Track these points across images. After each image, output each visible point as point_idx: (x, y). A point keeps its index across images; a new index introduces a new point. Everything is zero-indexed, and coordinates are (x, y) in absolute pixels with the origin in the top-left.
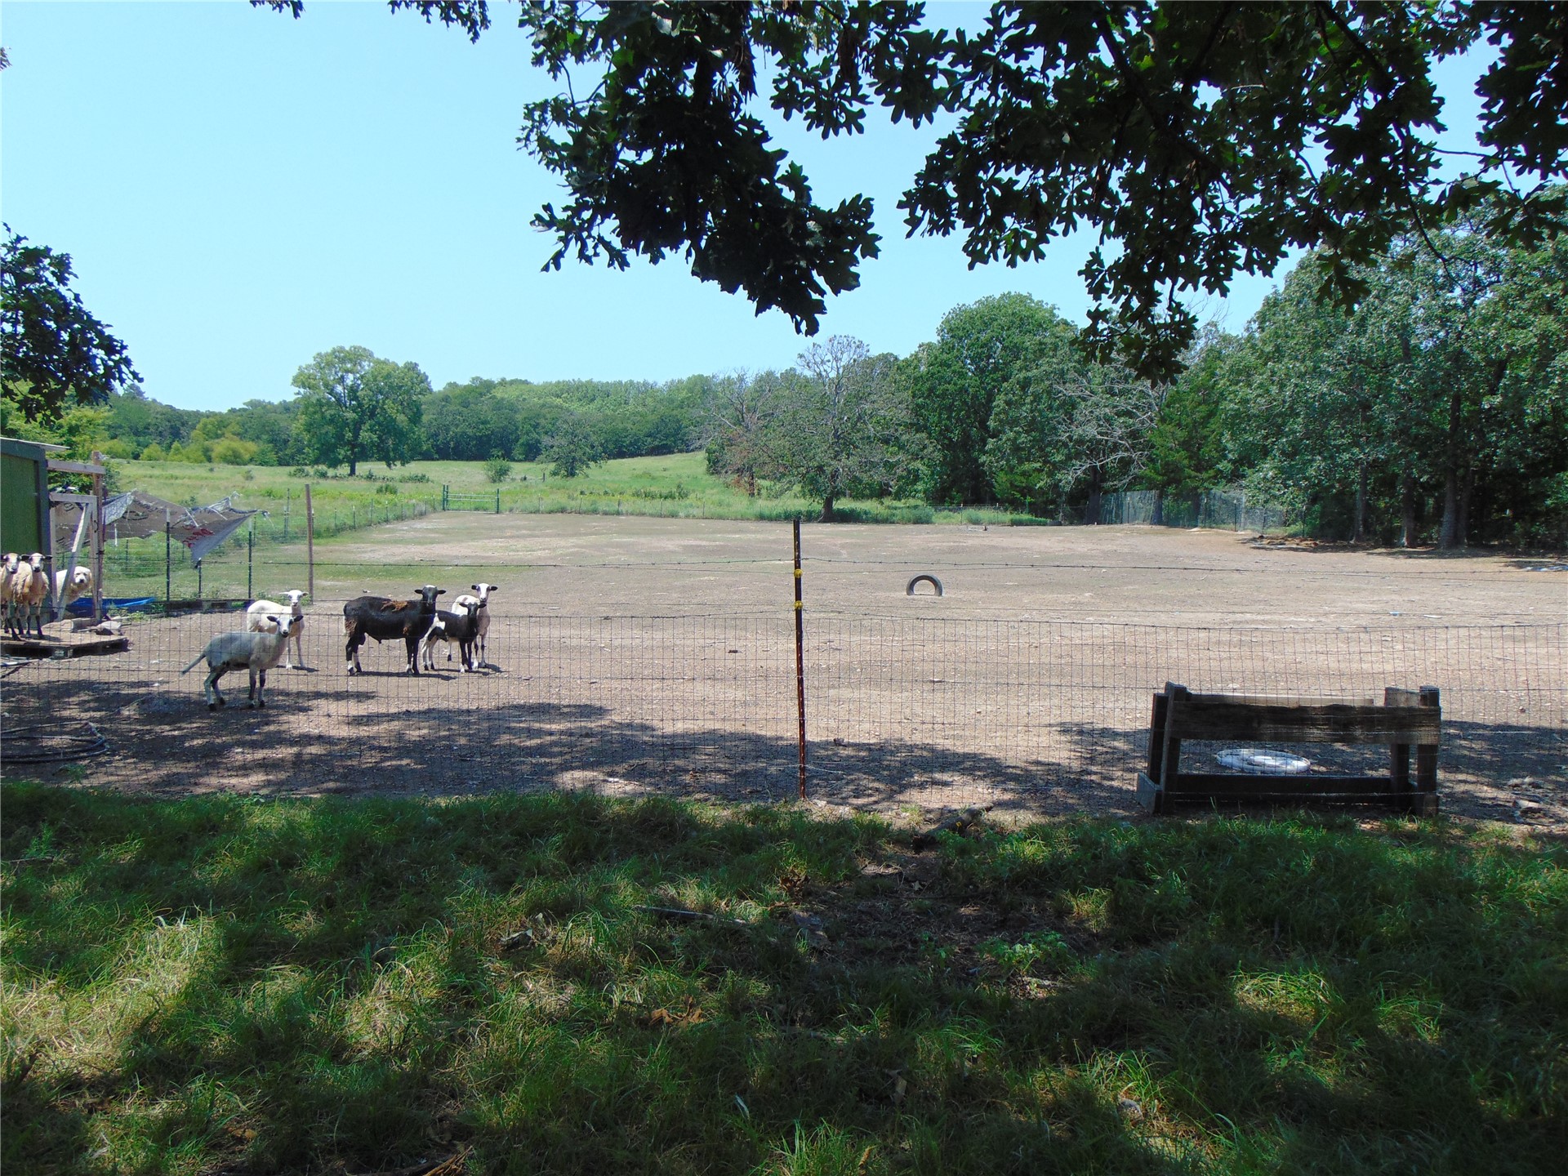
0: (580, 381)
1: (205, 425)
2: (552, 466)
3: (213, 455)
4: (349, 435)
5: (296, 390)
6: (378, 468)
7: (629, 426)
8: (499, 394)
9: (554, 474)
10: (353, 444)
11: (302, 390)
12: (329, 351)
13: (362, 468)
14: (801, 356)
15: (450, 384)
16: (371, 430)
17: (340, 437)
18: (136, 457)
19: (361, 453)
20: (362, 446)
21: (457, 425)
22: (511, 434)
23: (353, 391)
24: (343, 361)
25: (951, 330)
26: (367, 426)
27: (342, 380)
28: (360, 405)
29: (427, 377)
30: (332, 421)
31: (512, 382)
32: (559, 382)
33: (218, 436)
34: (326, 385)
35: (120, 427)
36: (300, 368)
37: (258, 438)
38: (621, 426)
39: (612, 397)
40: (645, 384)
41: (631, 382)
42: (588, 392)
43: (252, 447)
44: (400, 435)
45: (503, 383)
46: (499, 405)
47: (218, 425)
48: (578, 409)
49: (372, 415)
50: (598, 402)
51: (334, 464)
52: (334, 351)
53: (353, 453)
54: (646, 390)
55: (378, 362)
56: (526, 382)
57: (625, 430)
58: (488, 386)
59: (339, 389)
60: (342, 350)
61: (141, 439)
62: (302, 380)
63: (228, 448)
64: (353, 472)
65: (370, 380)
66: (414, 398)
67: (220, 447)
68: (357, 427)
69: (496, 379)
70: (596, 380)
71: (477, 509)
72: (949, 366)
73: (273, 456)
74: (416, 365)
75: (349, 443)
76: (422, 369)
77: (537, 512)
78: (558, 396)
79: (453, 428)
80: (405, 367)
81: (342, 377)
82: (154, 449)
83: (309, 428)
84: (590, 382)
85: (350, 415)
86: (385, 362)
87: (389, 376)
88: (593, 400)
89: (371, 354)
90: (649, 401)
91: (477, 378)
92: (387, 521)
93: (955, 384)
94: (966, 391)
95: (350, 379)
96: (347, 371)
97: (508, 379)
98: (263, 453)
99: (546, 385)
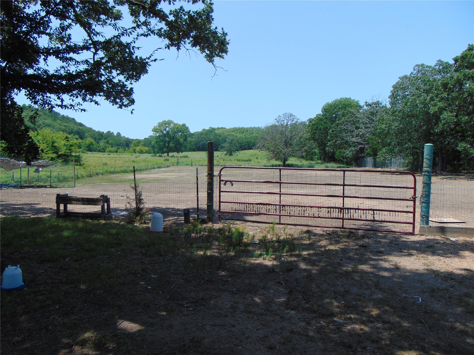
0: (240, 127)
1: (134, 143)
2: (225, 152)
3: (136, 151)
4: (167, 145)
5: (153, 133)
6: (175, 154)
7: (252, 140)
8: (216, 132)
9: (226, 155)
10: (168, 147)
11: (155, 133)
12: (162, 121)
13: (171, 154)
14: (276, 119)
15: (203, 129)
16: (173, 143)
17: (165, 145)
18: (117, 152)
19: (170, 150)
20: (170, 147)
21: (202, 141)
22: (218, 143)
23: (168, 132)
24: (165, 124)
25: (325, 109)
26: (172, 142)
27: (165, 130)
28: (170, 136)
29: (188, 128)
30: (162, 141)
31: (221, 128)
32: (234, 128)
33: (138, 146)
34: (161, 131)
35: (114, 144)
36: (154, 127)
37: (149, 146)
38: (250, 140)
39: (249, 132)
40: (258, 128)
41: (255, 127)
42: (242, 130)
43: (146, 148)
44: (181, 144)
45: (218, 128)
46: (216, 135)
47: (138, 142)
48: (239, 135)
49: (173, 139)
50: (245, 133)
51: (163, 153)
52: (163, 121)
53: (168, 149)
54: (258, 129)
55: (175, 124)
56: (224, 128)
57: (251, 141)
58: (214, 129)
59: (165, 132)
60: (165, 121)
61: (118, 147)
62: (155, 130)
63: (140, 149)
64: (168, 155)
65: (173, 129)
66: (185, 134)
67: (138, 149)
68: (169, 143)
69: (216, 127)
70: (244, 127)
71: (186, 165)
72: (322, 120)
73: (152, 151)
74: (185, 124)
75: (167, 147)
76: (187, 125)
77: (202, 165)
78: (233, 132)
79: (201, 142)
80: (182, 125)
81: (165, 129)
82: (121, 150)
83: (157, 142)
84: (243, 128)
85: (167, 139)
86: (177, 124)
87: (178, 128)
88: (243, 133)
89: (173, 122)
90: (259, 133)
91: (211, 127)
92: (154, 168)
93: (324, 126)
94: (327, 128)
95: (167, 129)
96: (167, 127)
97: (220, 127)
98: (150, 150)
99: (230, 129)
